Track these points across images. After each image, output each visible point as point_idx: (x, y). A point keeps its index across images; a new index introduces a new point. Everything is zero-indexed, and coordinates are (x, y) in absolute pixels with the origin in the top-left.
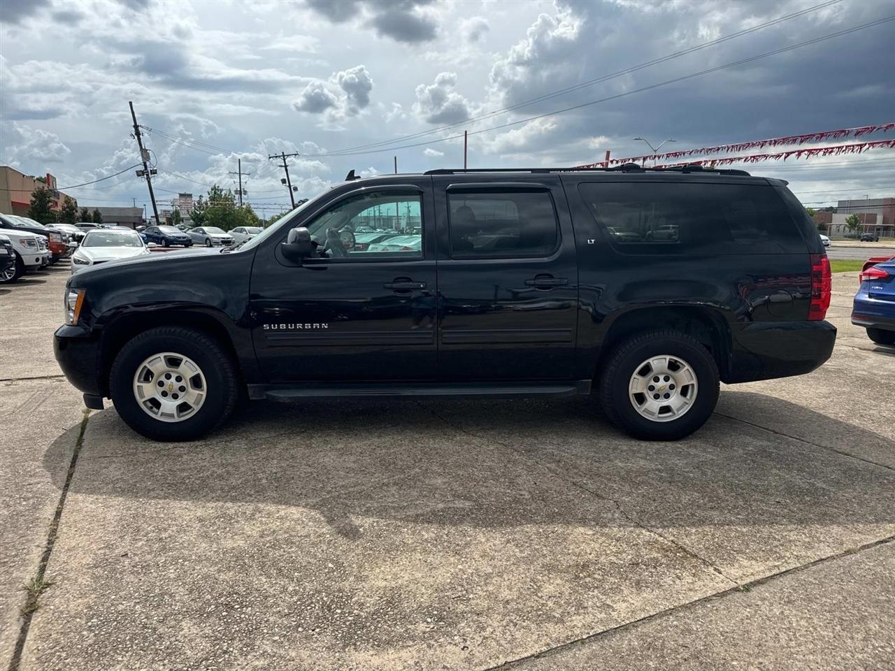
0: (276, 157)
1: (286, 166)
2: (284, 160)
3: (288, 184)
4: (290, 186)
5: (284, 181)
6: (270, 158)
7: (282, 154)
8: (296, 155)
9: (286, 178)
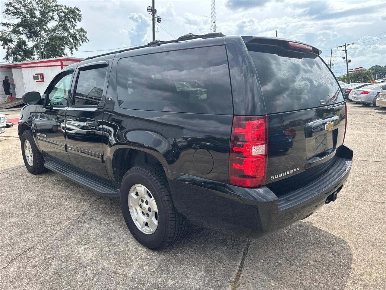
0: (342, 46)
1: (346, 51)
2: (345, 47)
3: (346, 59)
4: (347, 60)
5: (344, 58)
6: (338, 47)
7: (344, 45)
8: (352, 44)
9: (345, 56)
